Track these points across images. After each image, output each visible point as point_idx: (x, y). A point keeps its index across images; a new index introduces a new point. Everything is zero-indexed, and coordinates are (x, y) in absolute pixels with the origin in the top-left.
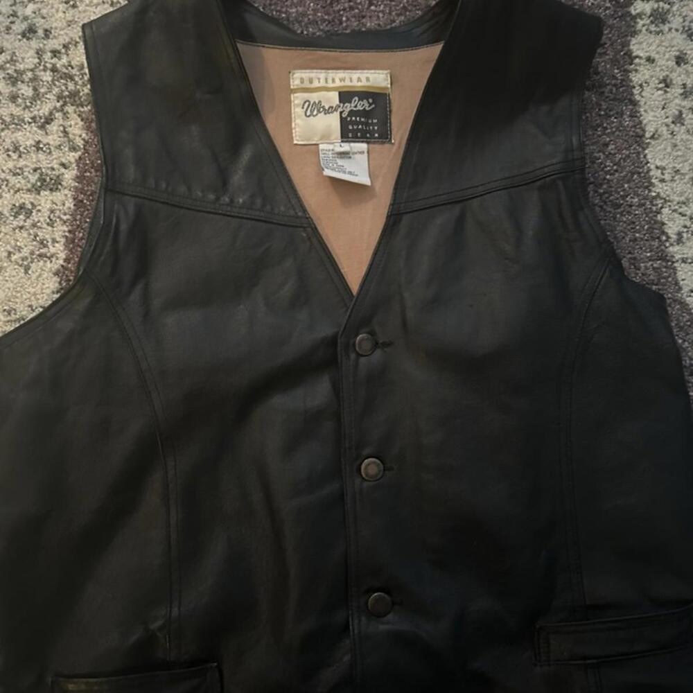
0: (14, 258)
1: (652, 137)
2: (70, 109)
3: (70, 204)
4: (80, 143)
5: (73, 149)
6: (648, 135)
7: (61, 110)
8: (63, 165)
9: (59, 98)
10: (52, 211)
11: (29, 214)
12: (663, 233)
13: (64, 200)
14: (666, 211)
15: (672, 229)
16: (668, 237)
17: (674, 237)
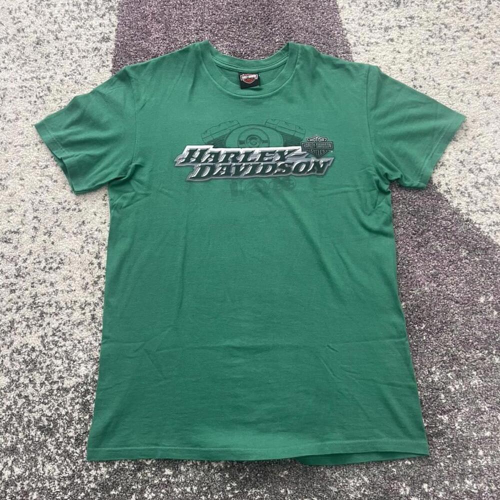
0: (94, 66)
1: (342, 8)
2: (112, 12)
3: (114, 46)
4: (116, 24)
5: (114, 26)
6: (339, 7)
7: (108, 12)
8: (110, 32)
9: (106, 8)
10: (107, 49)
11: (99, 51)
12: (348, 43)
13: (111, 45)
14: (348, 35)
15: (351, 42)
16: (350, 45)
17: (353, 44)
